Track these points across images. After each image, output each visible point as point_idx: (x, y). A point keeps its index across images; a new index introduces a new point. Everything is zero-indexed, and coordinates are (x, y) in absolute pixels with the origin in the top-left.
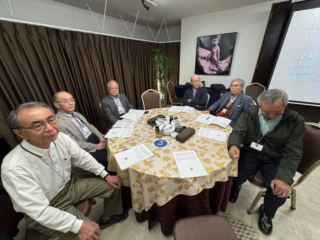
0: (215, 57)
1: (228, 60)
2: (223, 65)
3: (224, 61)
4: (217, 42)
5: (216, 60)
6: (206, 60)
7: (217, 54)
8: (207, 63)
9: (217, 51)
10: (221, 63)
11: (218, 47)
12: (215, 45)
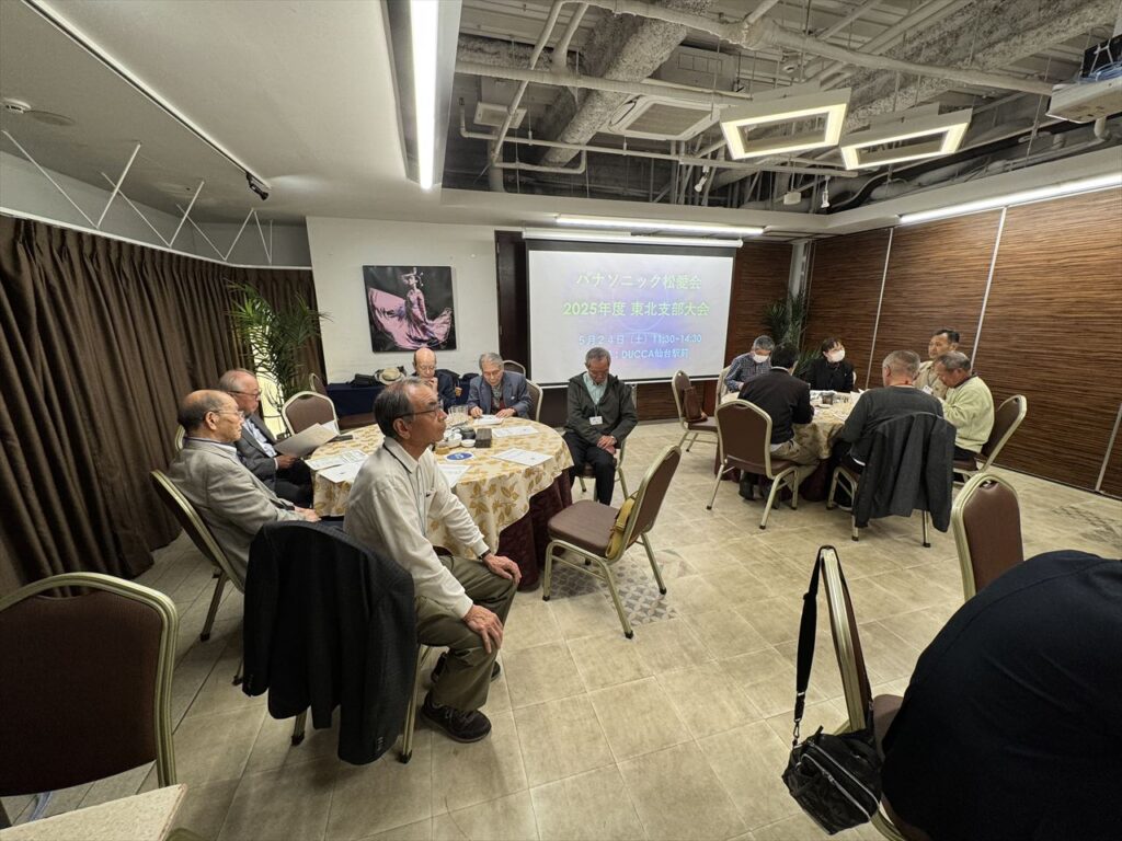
0: (416, 311)
1: (445, 317)
2: (439, 329)
3: (439, 321)
4: (413, 282)
5: (420, 317)
6: (396, 318)
7: (419, 305)
8: (399, 323)
9: (419, 299)
10: (432, 325)
11: (418, 291)
12: (411, 287)
